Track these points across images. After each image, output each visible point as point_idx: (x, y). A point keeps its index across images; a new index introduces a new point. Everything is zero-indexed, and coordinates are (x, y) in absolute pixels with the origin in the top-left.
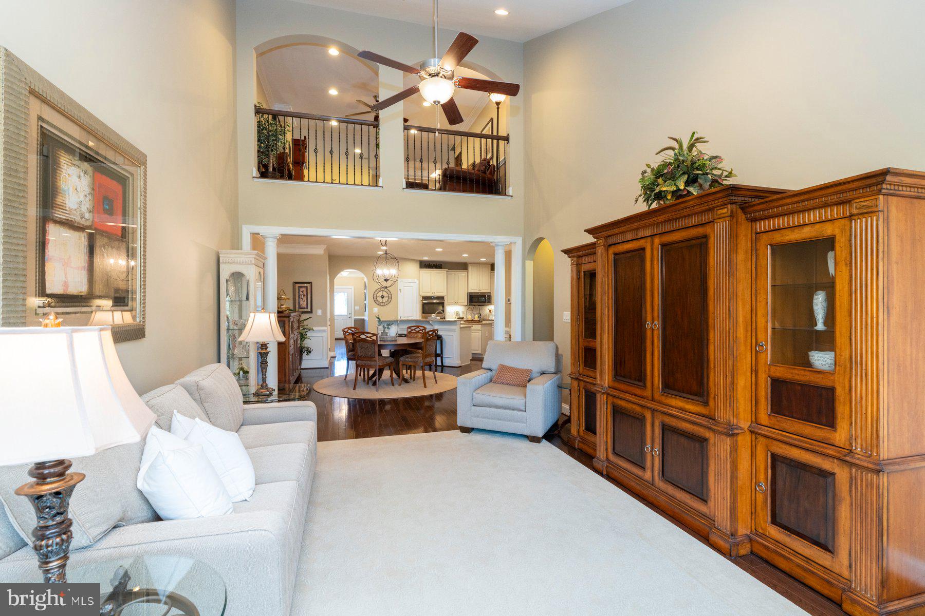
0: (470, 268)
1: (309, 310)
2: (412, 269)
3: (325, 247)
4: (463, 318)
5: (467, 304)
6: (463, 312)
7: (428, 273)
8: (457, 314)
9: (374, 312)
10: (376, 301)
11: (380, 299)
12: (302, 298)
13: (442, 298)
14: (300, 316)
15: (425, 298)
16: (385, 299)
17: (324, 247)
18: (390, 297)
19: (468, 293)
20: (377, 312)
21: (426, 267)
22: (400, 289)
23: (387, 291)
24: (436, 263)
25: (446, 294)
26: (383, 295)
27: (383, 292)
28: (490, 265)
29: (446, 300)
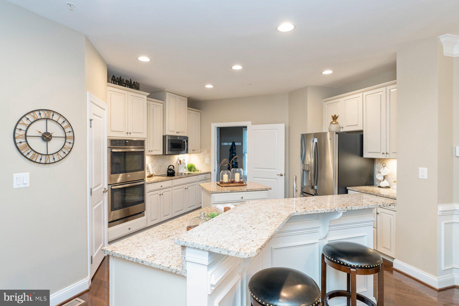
0: (168, 97)
5: (162, 153)
13: (142, 143)
15: (112, 143)
16: (55, 145)
18: (70, 139)
19: (164, 137)
20: (28, 185)
21: (115, 82)
22: (91, 120)
23: (61, 121)
24: (131, 80)
25: (146, 137)
26: (47, 133)
27: (49, 122)
28: (187, 99)
29: (146, 147)
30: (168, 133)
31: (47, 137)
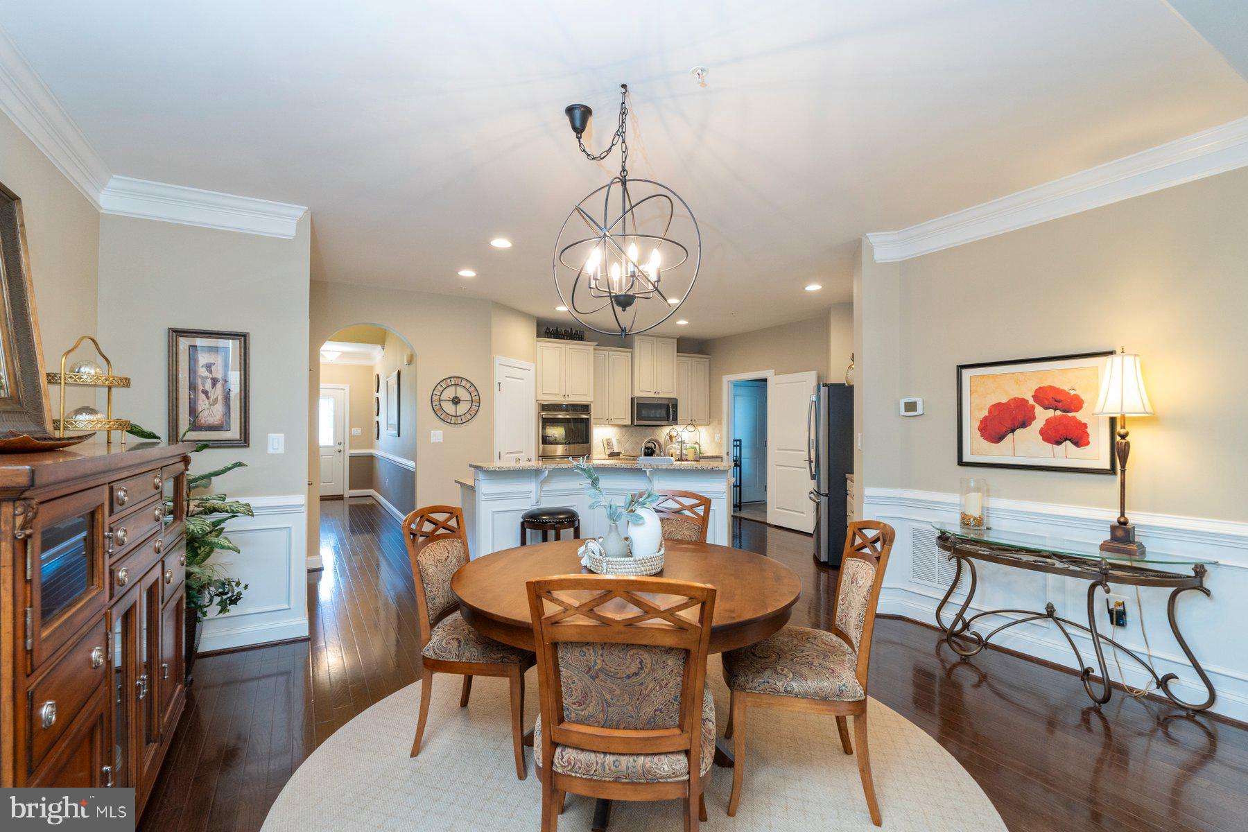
0: (638, 343)
1: (234, 433)
2: (520, 335)
3: (301, 214)
4: (618, 454)
5: (629, 423)
6: (619, 441)
7: (554, 350)
8: (608, 444)
9: (433, 440)
10: (438, 411)
11: (449, 408)
12: (206, 393)
13: (585, 408)
14: (186, 460)
15: (544, 407)
16: (463, 408)
17: (299, 211)
18: (476, 402)
19: (632, 400)
20: (441, 441)
21: (549, 335)
22: (499, 383)
23: (468, 386)
24: (571, 329)
25: (592, 400)
26: (456, 397)
27: (458, 388)
28: (675, 341)
29: (592, 413)
30: (638, 394)
31: (456, 401)
